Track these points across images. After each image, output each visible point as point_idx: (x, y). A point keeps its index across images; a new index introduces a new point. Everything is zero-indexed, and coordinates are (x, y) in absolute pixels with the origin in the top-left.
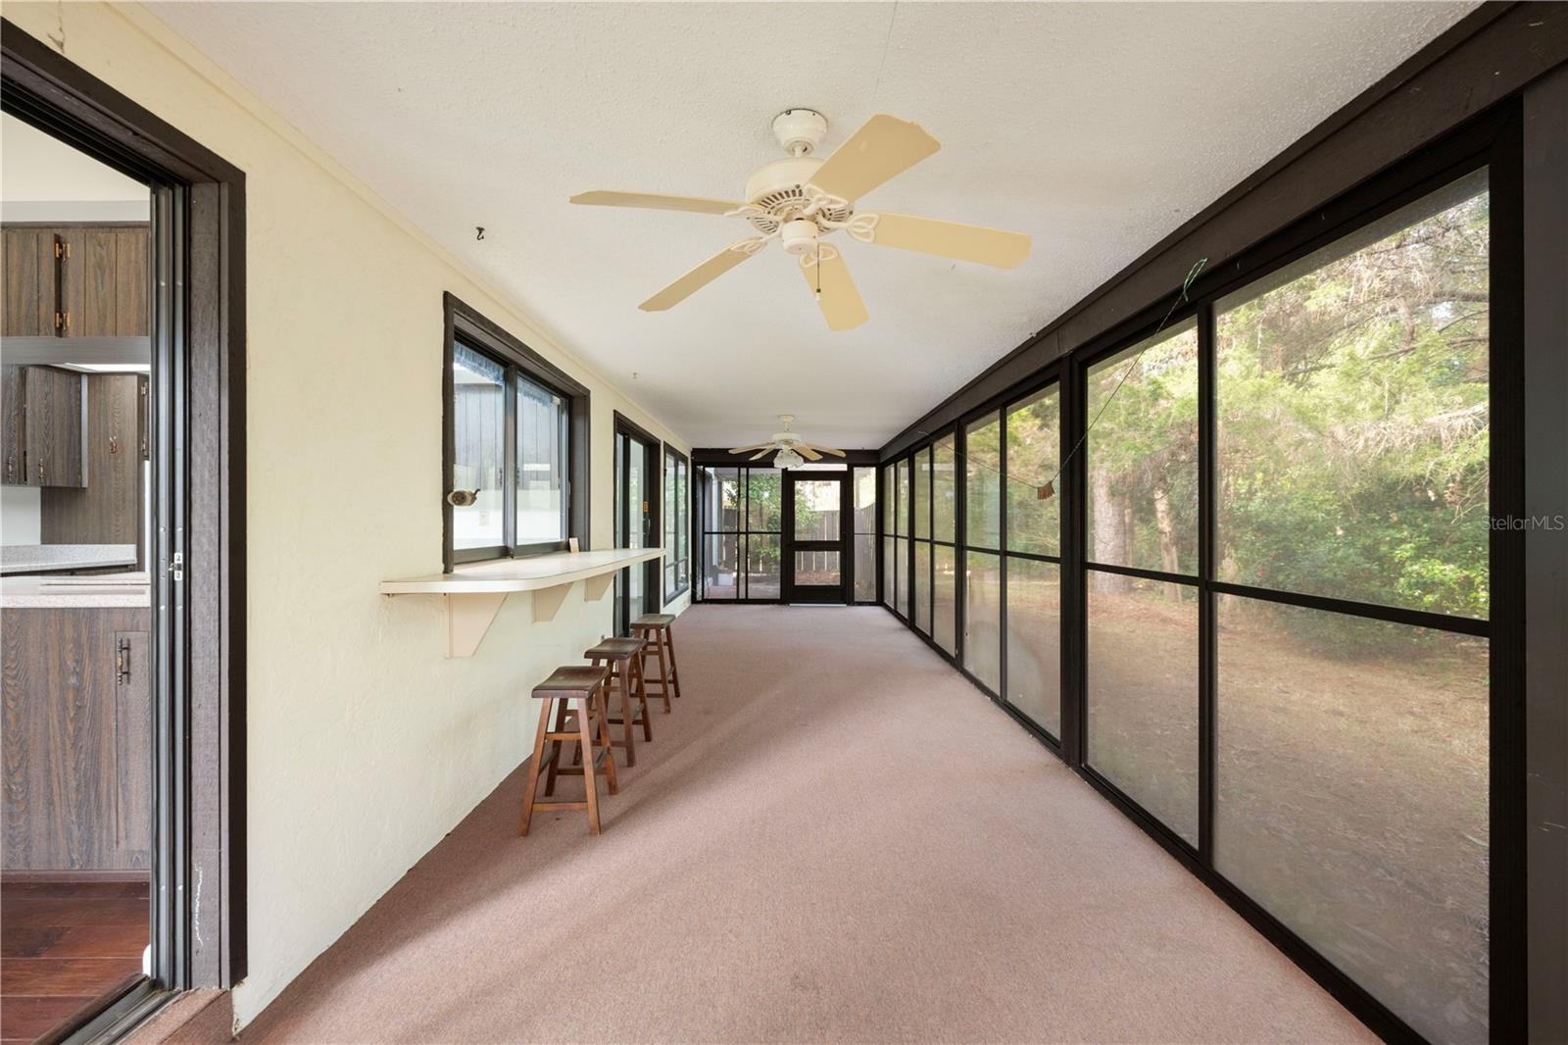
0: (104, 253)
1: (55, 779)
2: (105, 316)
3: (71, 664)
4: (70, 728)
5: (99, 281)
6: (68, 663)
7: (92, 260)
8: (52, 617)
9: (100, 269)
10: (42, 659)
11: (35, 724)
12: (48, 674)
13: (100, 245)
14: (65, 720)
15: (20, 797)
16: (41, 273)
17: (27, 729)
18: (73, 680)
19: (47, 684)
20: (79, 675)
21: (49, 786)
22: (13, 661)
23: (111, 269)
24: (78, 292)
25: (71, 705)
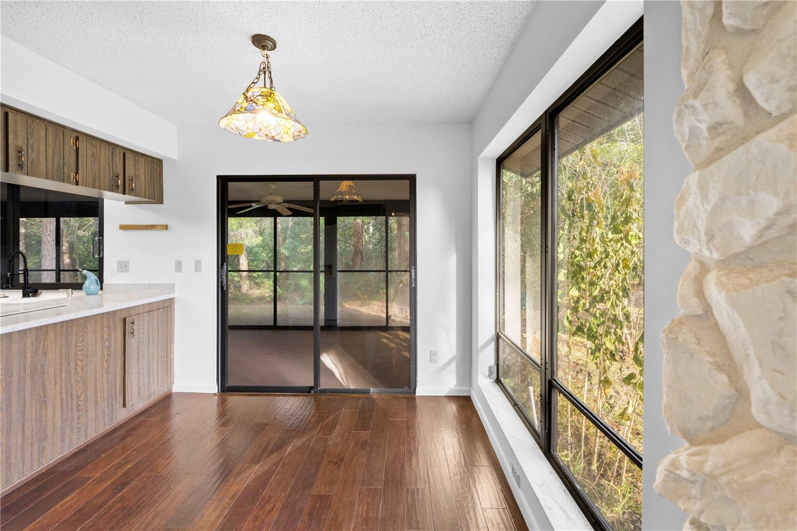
0: (95, 151)
1: (99, 391)
2: (95, 180)
3: (106, 337)
4: (105, 365)
5: (93, 163)
6: (105, 336)
7: (89, 153)
8: (99, 318)
9: (93, 157)
10: (94, 338)
11: (90, 369)
12: (96, 344)
13: (93, 146)
14: (103, 362)
15: (83, 407)
16: (65, 151)
17: (87, 373)
18: (107, 344)
19: (96, 349)
20: (109, 340)
21: (96, 396)
22: (81, 342)
23: (98, 158)
24: (83, 165)
25: (105, 355)
